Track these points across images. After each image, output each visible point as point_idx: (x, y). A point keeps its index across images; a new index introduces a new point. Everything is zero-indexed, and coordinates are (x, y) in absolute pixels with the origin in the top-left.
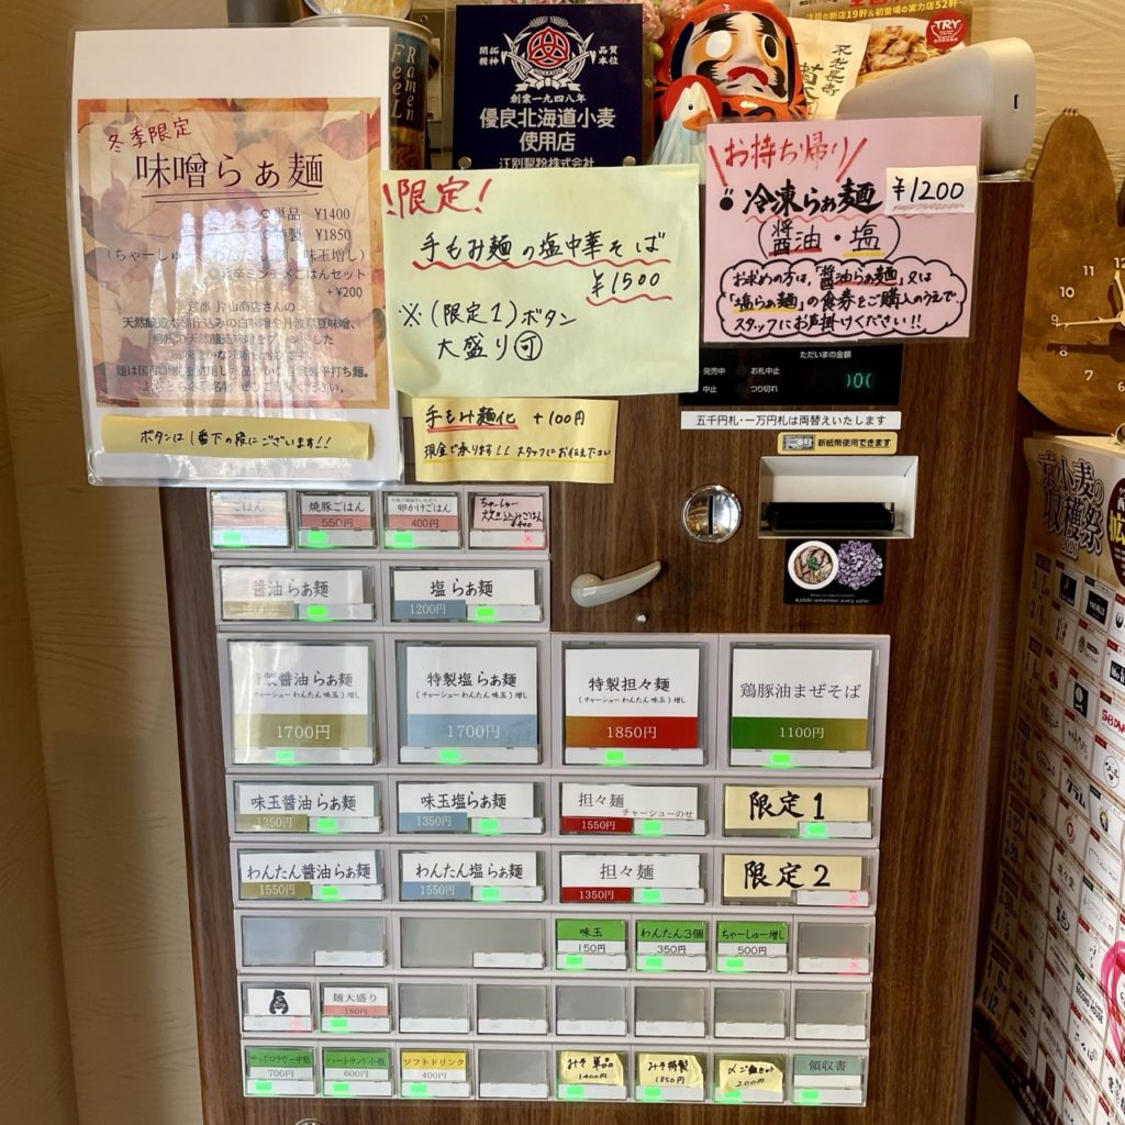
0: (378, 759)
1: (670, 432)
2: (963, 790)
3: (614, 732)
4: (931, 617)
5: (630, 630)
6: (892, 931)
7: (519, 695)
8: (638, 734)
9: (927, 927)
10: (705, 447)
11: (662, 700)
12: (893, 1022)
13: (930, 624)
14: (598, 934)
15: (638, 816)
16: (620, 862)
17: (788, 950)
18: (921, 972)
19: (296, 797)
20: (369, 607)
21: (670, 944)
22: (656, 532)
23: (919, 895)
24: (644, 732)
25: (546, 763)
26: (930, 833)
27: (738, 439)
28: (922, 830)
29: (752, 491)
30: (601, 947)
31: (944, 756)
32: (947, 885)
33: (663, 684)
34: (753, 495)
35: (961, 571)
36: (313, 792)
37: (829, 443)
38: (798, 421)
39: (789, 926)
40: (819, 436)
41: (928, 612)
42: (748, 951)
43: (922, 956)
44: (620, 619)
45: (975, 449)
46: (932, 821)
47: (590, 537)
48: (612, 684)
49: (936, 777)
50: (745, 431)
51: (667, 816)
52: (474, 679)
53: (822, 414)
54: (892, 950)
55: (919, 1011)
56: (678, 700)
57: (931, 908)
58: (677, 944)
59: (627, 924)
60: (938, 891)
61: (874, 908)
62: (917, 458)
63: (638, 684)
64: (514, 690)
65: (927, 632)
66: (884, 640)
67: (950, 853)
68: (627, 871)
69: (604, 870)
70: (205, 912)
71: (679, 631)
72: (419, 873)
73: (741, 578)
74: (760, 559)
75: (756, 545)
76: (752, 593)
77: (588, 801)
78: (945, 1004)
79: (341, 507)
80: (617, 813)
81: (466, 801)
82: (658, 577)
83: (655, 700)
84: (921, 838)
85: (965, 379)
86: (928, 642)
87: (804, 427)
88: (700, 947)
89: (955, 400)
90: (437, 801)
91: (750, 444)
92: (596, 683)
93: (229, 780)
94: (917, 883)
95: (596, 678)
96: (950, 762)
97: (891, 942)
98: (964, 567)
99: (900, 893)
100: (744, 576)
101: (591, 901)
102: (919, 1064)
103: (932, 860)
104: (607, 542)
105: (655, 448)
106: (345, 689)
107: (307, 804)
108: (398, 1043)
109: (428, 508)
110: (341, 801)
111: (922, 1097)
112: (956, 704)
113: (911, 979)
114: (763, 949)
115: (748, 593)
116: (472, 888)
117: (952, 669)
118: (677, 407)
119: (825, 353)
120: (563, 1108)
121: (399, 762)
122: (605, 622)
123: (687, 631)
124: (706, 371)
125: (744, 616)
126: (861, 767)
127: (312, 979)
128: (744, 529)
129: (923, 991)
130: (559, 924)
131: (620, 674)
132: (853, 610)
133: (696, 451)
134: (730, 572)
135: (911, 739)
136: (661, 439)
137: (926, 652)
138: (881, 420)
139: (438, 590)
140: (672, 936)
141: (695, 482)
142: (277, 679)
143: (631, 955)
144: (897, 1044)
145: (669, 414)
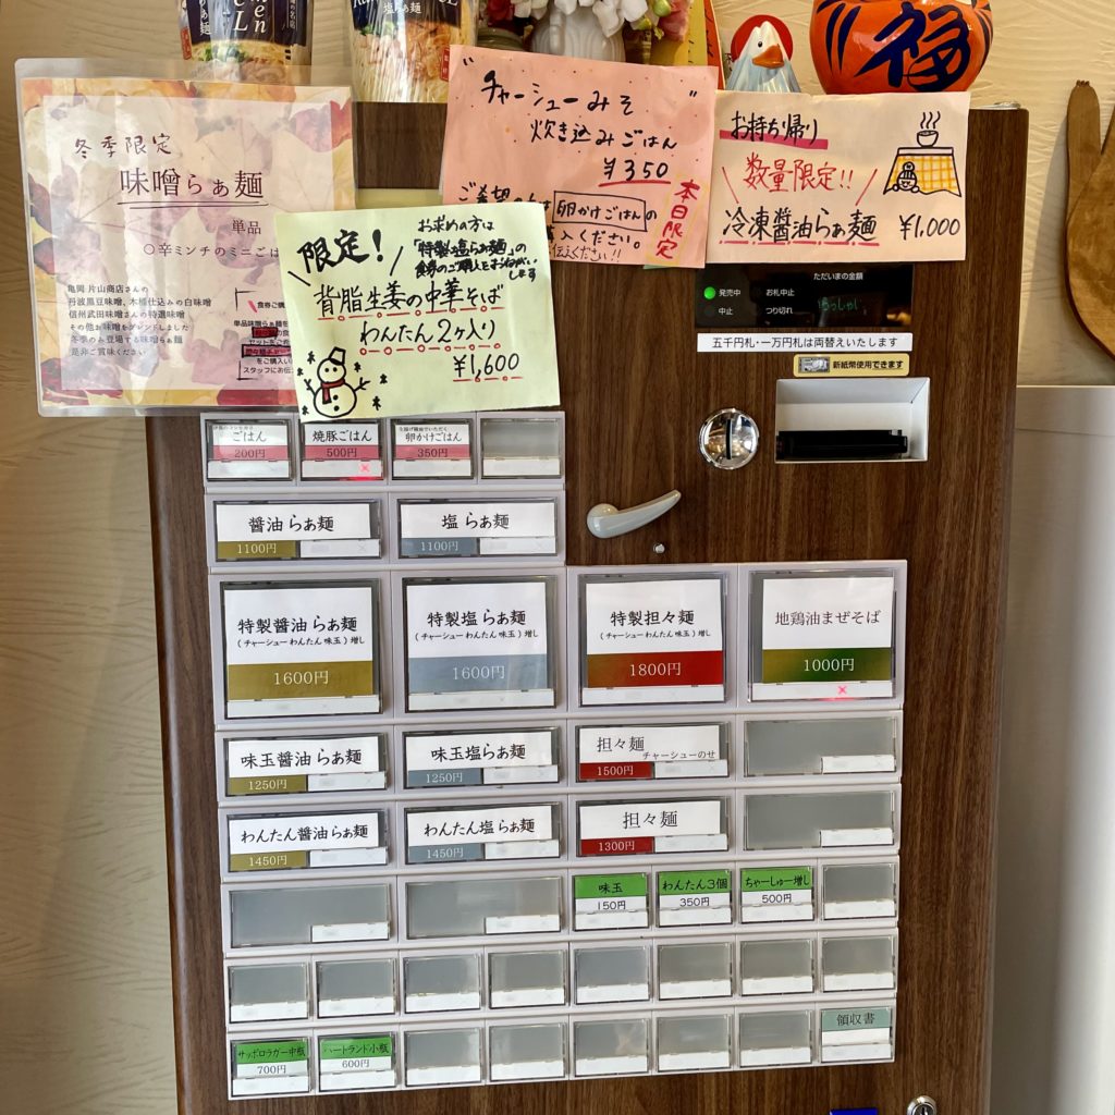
0: (383, 708)
1: (687, 354)
2: (982, 718)
3: (637, 669)
4: (946, 540)
5: (647, 561)
6: (916, 869)
7: (529, 633)
8: (660, 671)
9: (949, 864)
10: (722, 370)
11: (687, 634)
12: (918, 968)
13: (945, 546)
14: (618, 890)
15: (659, 758)
16: (643, 809)
17: (813, 897)
18: (945, 913)
19: (293, 754)
20: (376, 542)
21: (694, 896)
22: (673, 458)
23: (941, 830)
24: (667, 669)
25: (563, 705)
26: (950, 765)
27: (754, 361)
28: (943, 759)
29: (769, 415)
30: (622, 904)
31: (962, 683)
32: (968, 817)
33: (687, 617)
34: (770, 419)
35: (973, 494)
36: (312, 747)
37: (844, 365)
38: (813, 343)
39: (814, 871)
40: (834, 358)
41: (943, 536)
42: (772, 899)
43: (947, 895)
44: (637, 550)
45: (983, 371)
46: (952, 752)
47: (606, 464)
48: (635, 618)
49: (955, 705)
50: (761, 353)
51: (689, 758)
52: (479, 618)
53: (836, 336)
54: (916, 890)
55: (944, 954)
56: (702, 633)
57: (953, 844)
58: (700, 896)
59: (648, 876)
60: (960, 824)
61: (898, 846)
62: (928, 379)
63: (661, 618)
64: (523, 629)
65: (942, 555)
66: (901, 565)
67: (970, 784)
68: (650, 819)
69: (628, 819)
71: (697, 561)
72: (427, 833)
73: (759, 505)
74: (778, 483)
75: (773, 471)
76: (770, 520)
77: (607, 745)
78: (971, 945)
79: (342, 436)
80: (637, 757)
81: (481, 752)
82: (677, 507)
83: (679, 634)
84: (942, 769)
85: (972, 301)
86: (944, 565)
87: (819, 349)
88: (724, 898)
89: (963, 322)
90: (449, 754)
91: (766, 366)
92: (618, 618)
93: (218, 739)
94: (939, 817)
95: (618, 613)
96: (968, 690)
97: (916, 882)
98: (976, 488)
99: (923, 829)
100: (762, 502)
101: (612, 853)
102: (946, 1012)
103: (953, 792)
104: (624, 469)
105: (672, 371)
106: (348, 634)
107: (305, 760)
108: (402, 1026)
109: (438, 437)
110: (344, 755)
111: (950, 1046)
112: (972, 629)
113: (936, 920)
114: (788, 897)
115: (766, 520)
116: (483, 845)
117: (967, 593)
118: (693, 329)
119: (838, 275)
120: (580, 1088)
121: (407, 711)
122: (622, 554)
123: (705, 561)
124: (722, 292)
125: (762, 543)
126: (882, 698)
127: (307, 959)
128: (761, 454)
129: (949, 932)
130: (577, 881)
131: (643, 607)
132: (870, 534)
133: (713, 374)
134: (748, 499)
135: (930, 667)
136: (677, 362)
137: (942, 576)
138: (893, 342)
139: (450, 522)
140: (695, 887)
141: (712, 407)
142: (272, 625)
143: (653, 911)
144: (923, 991)
145: (685, 337)
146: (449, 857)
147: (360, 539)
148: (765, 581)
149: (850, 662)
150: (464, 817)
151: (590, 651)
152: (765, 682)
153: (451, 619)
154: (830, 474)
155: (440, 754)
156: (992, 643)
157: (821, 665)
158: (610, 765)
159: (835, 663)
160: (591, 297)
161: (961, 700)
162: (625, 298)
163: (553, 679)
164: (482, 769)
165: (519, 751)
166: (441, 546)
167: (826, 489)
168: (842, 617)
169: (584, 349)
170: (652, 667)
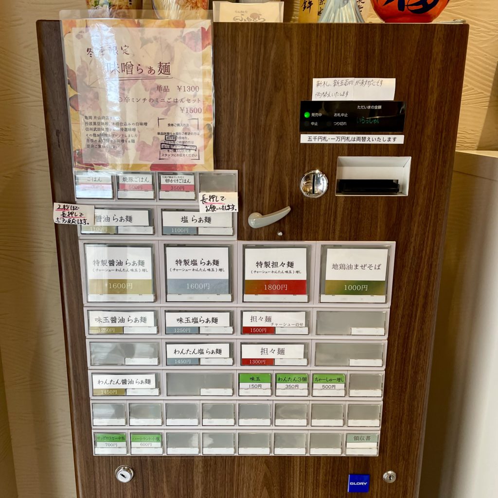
0: (156, 300)
1: (295, 144)
2: (427, 313)
3: (267, 287)
4: (415, 233)
5: (274, 239)
6: (392, 377)
7: (221, 270)
8: (279, 288)
9: (408, 375)
10: (312, 152)
11: (290, 272)
13: (414, 236)
14: (258, 380)
15: (278, 326)
16: (270, 347)
17: (345, 386)
18: (405, 396)
19: (117, 317)
20: (151, 228)
21: (292, 384)
22: (288, 192)
23: (405, 361)
24: (281, 287)
25: (235, 302)
26: (411, 333)
27: (327, 148)
28: (407, 331)
29: (333, 173)
30: (260, 385)
31: (418, 297)
32: (418, 356)
33: (291, 264)
34: (334, 176)
35: (429, 211)
36: (125, 315)
38: (356, 139)
39: (346, 376)
42: (327, 387)
43: (406, 388)
44: (270, 234)
45: (438, 153)
46: (412, 328)
47: (257, 195)
48: (267, 264)
49: (415, 307)
50: (331, 144)
51: (291, 326)
52: (199, 263)
53: (367, 136)
54: (392, 386)
55: (403, 413)
56: (297, 272)
57: (410, 367)
58: (295, 384)
59: (271, 375)
60: (414, 359)
61: (384, 367)
62: (411, 157)
63: (279, 265)
64: (218, 268)
65: (413, 240)
66: (393, 244)
67: (420, 342)
68: (273, 351)
69: (263, 351)
70: (75, 372)
71: (297, 240)
72: (175, 353)
73: (327, 215)
74: (336, 206)
75: (334, 199)
76: (332, 221)
77: (255, 319)
78: (415, 410)
79: (136, 180)
80: (268, 325)
81: (199, 320)
82: (289, 214)
83: (287, 272)
84: (406, 335)
85: (434, 120)
86: (413, 245)
87: (358, 142)
88: (305, 385)
89: (429, 130)
90: (184, 320)
91: (333, 150)
92: (259, 264)
93: (85, 310)
94: (404, 355)
95: (259, 262)
96: (421, 301)
97: (392, 383)
98: (431, 209)
99: (396, 360)
100: (329, 214)
101: (255, 365)
102: (403, 437)
103: (411, 345)
104: (265, 198)
105: (288, 151)
106: (141, 267)
107: (122, 320)
108: (165, 431)
109: (180, 181)
110: (139, 319)
111: (404, 451)
112: (425, 274)
113: (400, 398)
114: (334, 386)
115: (330, 222)
116: (199, 359)
117: (423, 257)
118: (298, 132)
119: (369, 107)
120: (241, 459)
121: (166, 301)
122: (263, 236)
123: (301, 240)
124: (313, 115)
125: (328, 233)
126: (381, 303)
127: (125, 402)
128: (329, 191)
129: (406, 404)
130: (240, 375)
131: (271, 260)
132: (379, 230)
133: (307, 154)
134: (322, 212)
135: (404, 290)
136: (291, 148)
137: (412, 249)
138: (394, 139)
139: (185, 220)
140: (292, 380)
141: (307, 169)
142: (107, 262)
143: (273, 390)
144: (393, 428)
145: (295, 136)
146: (185, 363)
147: (144, 226)
148: (328, 249)
149: (366, 287)
150: (191, 347)
151: (246, 278)
152: (326, 294)
153: (186, 262)
154: (361, 201)
155: (181, 320)
156: (434, 280)
157: (352, 288)
158: (256, 328)
159: (359, 287)
160: (250, 117)
161: (418, 305)
162: (267, 116)
163: (231, 291)
164: (199, 328)
165: (215, 320)
166: (181, 230)
167: (359, 208)
168: (363, 267)
169: (247, 141)
170: (274, 286)
